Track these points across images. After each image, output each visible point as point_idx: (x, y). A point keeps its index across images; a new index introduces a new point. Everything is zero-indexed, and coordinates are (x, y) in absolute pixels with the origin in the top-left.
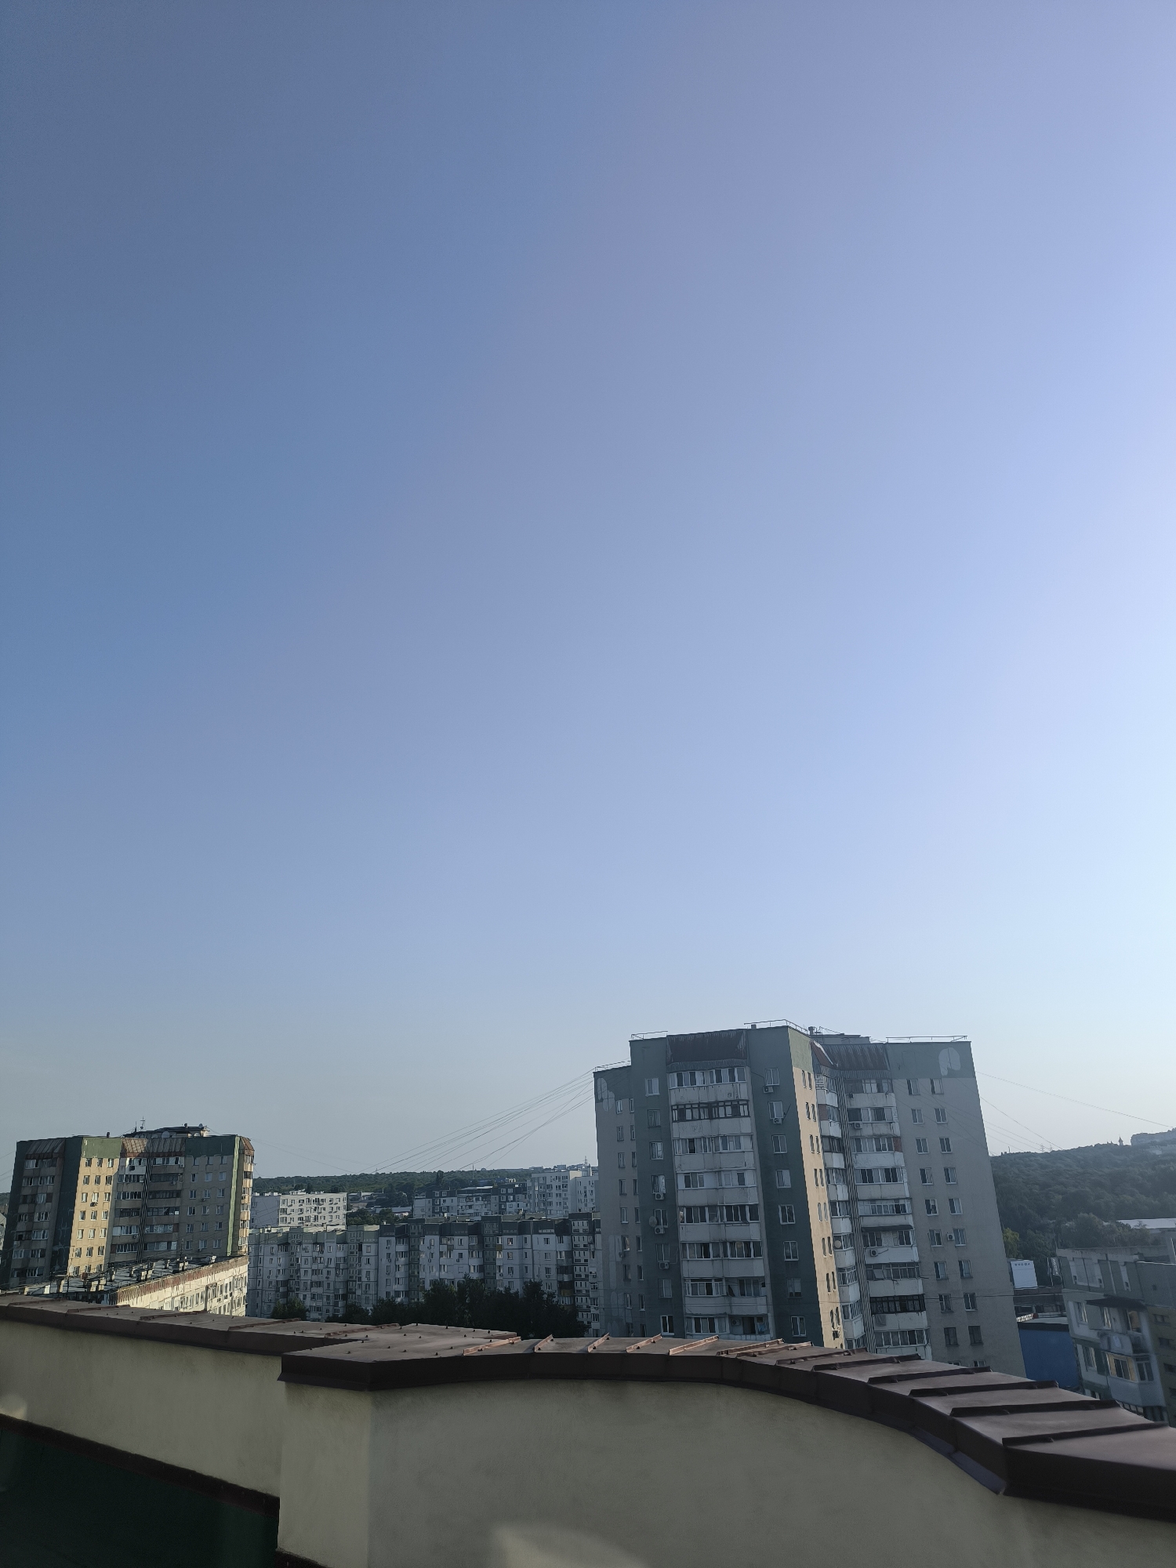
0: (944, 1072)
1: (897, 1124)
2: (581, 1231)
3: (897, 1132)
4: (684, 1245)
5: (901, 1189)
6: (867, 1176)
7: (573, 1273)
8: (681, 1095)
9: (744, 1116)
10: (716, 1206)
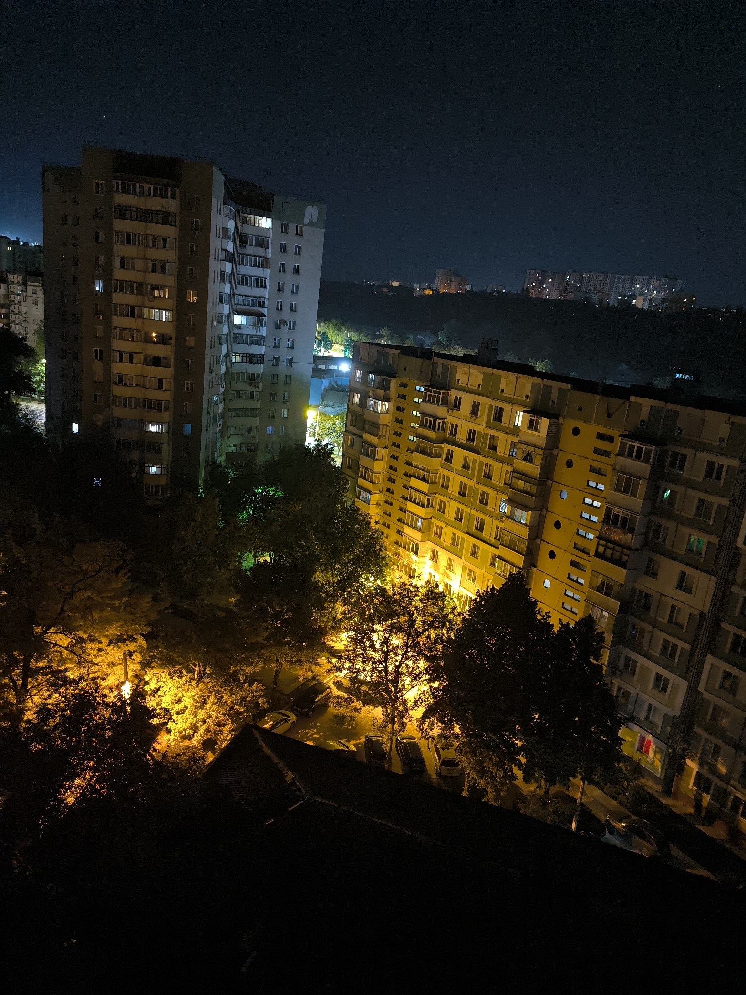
0: (306, 221)
1: (270, 250)
2: (16, 282)
3: (269, 256)
4: (116, 305)
5: (265, 292)
6: (244, 280)
7: (9, 310)
8: (122, 199)
9: (171, 225)
10: (142, 283)
